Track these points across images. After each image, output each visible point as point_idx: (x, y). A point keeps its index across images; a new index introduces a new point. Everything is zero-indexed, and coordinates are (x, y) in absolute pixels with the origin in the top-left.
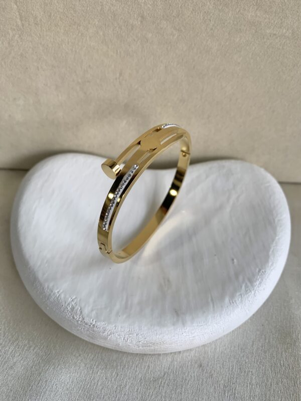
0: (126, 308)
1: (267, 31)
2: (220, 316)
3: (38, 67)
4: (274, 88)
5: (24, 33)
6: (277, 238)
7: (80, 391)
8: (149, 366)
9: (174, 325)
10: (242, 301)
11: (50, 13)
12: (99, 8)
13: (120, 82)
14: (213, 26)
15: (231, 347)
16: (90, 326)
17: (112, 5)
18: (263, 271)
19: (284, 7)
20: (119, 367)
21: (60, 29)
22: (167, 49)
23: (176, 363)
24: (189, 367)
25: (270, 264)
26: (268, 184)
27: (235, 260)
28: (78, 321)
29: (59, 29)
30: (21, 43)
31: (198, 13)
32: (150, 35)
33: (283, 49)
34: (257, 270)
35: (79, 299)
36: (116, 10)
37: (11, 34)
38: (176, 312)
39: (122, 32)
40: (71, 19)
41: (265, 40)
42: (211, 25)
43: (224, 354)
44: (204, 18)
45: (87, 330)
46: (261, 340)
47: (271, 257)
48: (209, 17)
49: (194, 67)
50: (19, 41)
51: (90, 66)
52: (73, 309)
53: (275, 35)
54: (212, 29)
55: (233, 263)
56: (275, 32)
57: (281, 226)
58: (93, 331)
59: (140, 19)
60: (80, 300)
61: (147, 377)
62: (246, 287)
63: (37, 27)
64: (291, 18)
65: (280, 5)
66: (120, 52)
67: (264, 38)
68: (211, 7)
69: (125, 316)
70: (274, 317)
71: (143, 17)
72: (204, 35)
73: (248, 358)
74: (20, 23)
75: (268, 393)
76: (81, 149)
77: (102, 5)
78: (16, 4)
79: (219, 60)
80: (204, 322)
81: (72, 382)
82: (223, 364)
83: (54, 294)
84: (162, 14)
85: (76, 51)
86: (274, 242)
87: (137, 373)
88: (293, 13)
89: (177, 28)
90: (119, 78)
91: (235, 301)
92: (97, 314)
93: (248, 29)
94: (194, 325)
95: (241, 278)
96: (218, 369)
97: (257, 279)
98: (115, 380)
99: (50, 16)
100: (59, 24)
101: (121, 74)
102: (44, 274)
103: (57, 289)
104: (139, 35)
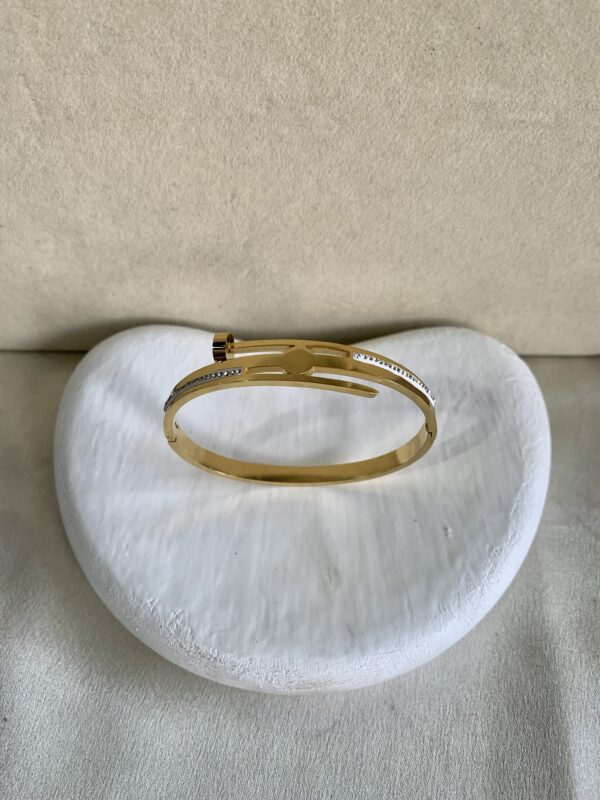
0: (267, 626)
1: (509, 117)
2: (423, 633)
3: (77, 188)
4: (524, 208)
5: (48, 135)
6: (524, 484)
7: (201, 757)
8: (308, 712)
9: (346, 652)
10: (459, 605)
11: (94, 100)
12: (187, 89)
13: (233, 207)
14: (405, 110)
15: (443, 674)
16: (209, 659)
17: (212, 83)
18: (498, 548)
19: (539, 76)
20: (260, 716)
21: (115, 126)
22: (319, 151)
23: (352, 705)
24: (374, 712)
25: (510, 534)
26: (512, 379)
27: (450, 530)
28: (188, 652)
29: (112, 126)
30: (42, 151)
31: (376, 91)
32: (286, 130)
33: (539, 144)
34: (488, 547)
35: (187, 615)
36: (219, 91)
37: (22, 137)
38: (350, 630)
39: (232, 126)
40: (135, 108)
41: (505, 131)
42: (401, 109)
43: (432, 686)
44: (387, 98)
45: (206, 666)
46: (493, 661)
47: (513, 523)
48: (397, 96)
49: (371, 180)
50: (39, 148)
51: (175, 184)
52: (179, 631)
53: (523, 122)
54: (403, 116)
55: (447, 535)
56: (523, 118)
57: (532, 462)
58: (215, 667)
59: (265, 103)
60: (190, 616)
61: (306, 731)
62: (468, 579)
63: (70, 123)
64: (554, 92)
65: (533, 73)
66: (231, 161)
67: (501, 127)
68: (400, 80)
69: (265, 642)
70: (516, 620)
71: (270, 100)
72: (388, 127)
73: (470, 691)
74: (37, 118)
75: (502, 748)
76: (166, 316)
77: (192, 84)
78: (28, 87)
79: (418, 166)
80: (396, 646)
81: (187, 743)
82: (429, 704)
83: (146, 605)
84: (307, 95)
85: (147, 161)
86: (519, 494)
87: (290, 725)
88: (556, 85)
89: (338, 116)
90: (231, 202)
91: (449, 608)
92: (219, 638)
93: (472, 114)
94: (380, 651)
95: (459, 563)
96: (422, 712)
97: (486, 565)
98: (254, 737)
99: (94, 104)
100: (112, 117)
101: (234, 196)
102: (124, 570)
103: (149, 598)
104: (265, 130)
